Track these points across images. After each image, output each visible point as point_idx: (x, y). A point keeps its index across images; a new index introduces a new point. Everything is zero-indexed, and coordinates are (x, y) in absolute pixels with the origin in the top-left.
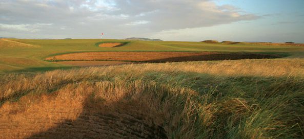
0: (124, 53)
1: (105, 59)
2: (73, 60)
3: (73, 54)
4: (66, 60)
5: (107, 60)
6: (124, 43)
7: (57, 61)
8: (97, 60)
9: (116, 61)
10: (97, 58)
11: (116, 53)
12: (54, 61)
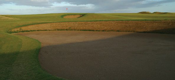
0: (82, 22)
1: (66, 29)
2: (38, 31)
3: (38, 25)
4: (31, 31)
5: (67, 30)
6: (83, 15)
7: (23, 31)
8: (58, 30)
9: (75, 30)
10: (59, 28)
11: (75, 23)
12: (20, 32)
